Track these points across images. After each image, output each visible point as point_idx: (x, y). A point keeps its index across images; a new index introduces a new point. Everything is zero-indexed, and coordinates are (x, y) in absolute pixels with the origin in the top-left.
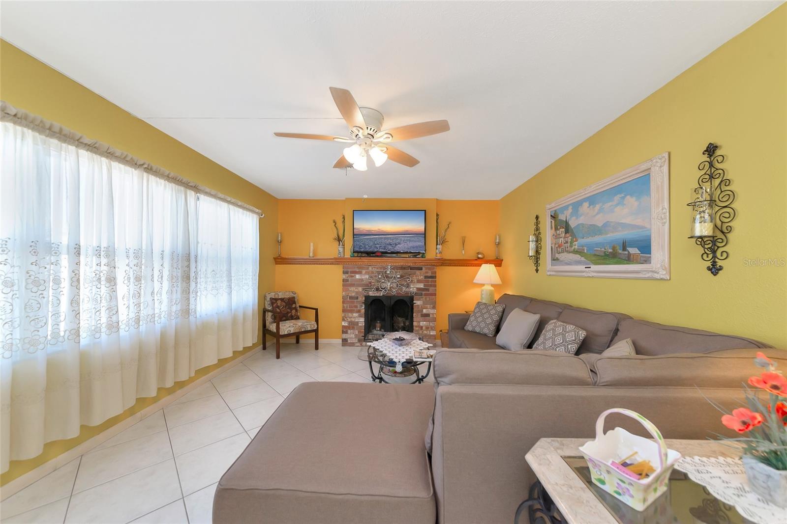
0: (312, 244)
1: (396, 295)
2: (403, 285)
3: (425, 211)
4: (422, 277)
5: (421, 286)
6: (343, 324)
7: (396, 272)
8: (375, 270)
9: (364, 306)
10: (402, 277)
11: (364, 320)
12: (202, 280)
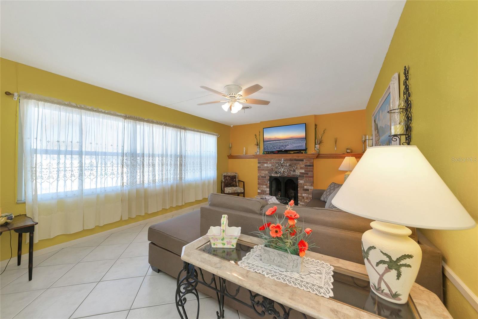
0: (244, 148)
1: (287, 176)
2: (291, 170)
3: (306, 123)
4: (303, 166)
5: (303, 171)
6: (258, 191)
7: (287, 163)
8: (274, 161)
9: (269, 182)
10: (290, 165)
11: (269, 190)
12: (189, 166)
